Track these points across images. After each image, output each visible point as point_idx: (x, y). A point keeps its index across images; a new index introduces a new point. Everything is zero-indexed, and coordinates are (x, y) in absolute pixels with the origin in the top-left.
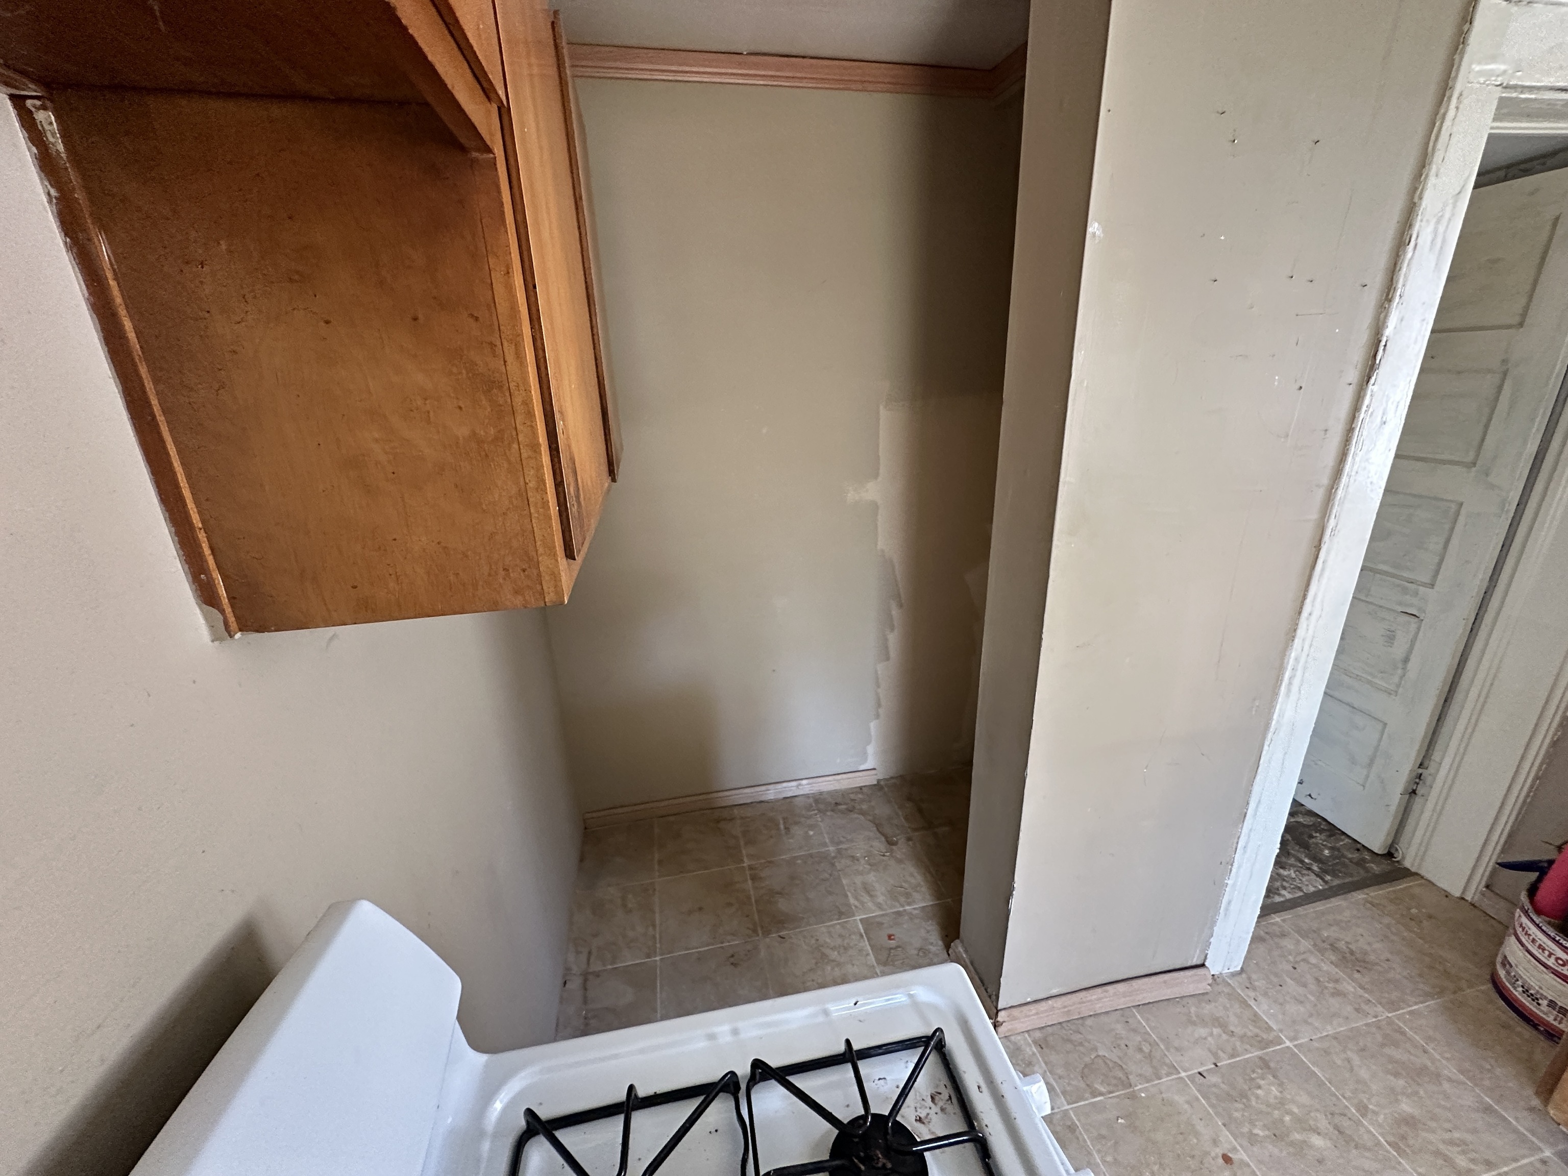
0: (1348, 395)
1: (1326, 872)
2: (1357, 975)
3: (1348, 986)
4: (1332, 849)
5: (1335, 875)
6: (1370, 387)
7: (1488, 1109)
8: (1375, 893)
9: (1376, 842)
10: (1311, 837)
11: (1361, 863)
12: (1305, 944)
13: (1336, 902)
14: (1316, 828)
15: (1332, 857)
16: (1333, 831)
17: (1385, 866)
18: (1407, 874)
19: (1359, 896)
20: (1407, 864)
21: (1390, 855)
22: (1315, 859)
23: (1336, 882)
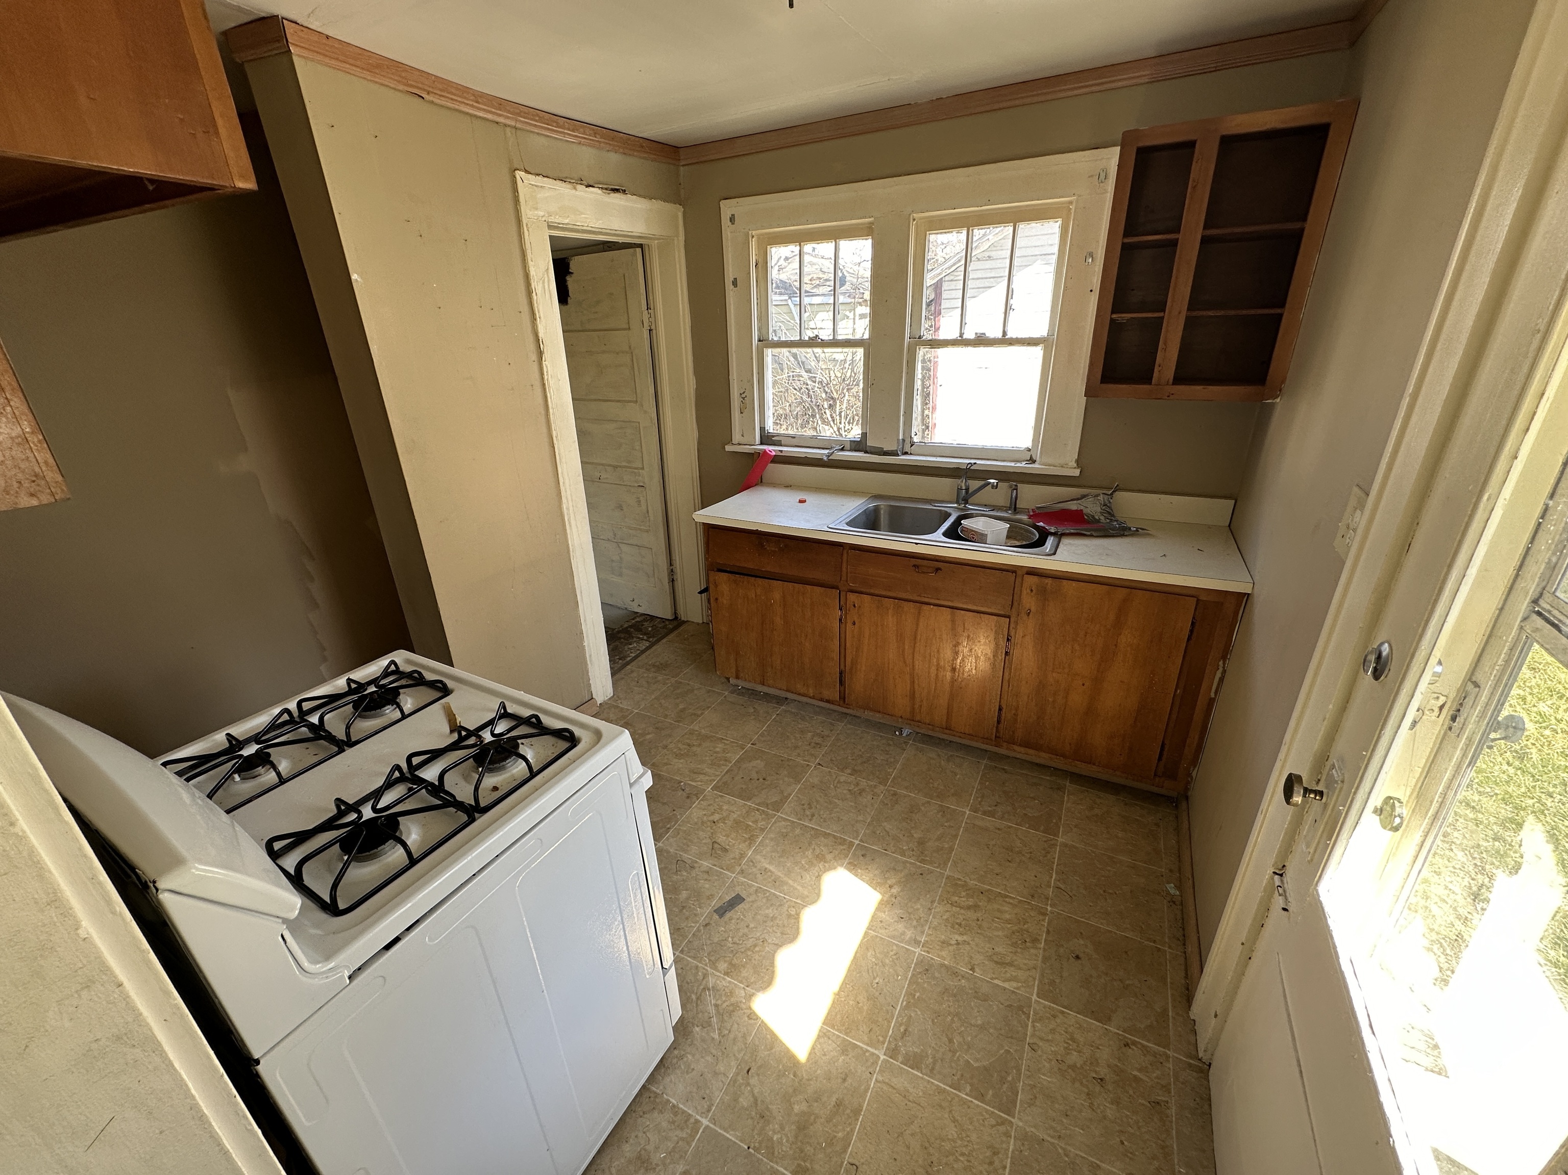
0: (535, 367)
1: (650, 637)
2: (664, 672)
3: (660, 678)
4: (652, 627)
5: (653, 637)
6: (544, 363)
7: (709, 691)
8: (671, 637)
9: (669, 615)
10: (643, 625)
11: (664, 627)
12: (641, 670)
13: (654, 648)
14: (645, 620)
15: (652, 630)
16: (652, 618)
17: (675, 623)
18: (684, 622)
19: (664, 641)
20: (683, 619)
21: (676, 618)
22: (645, 634)
23: (655, 639)
